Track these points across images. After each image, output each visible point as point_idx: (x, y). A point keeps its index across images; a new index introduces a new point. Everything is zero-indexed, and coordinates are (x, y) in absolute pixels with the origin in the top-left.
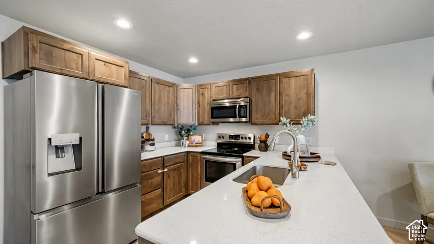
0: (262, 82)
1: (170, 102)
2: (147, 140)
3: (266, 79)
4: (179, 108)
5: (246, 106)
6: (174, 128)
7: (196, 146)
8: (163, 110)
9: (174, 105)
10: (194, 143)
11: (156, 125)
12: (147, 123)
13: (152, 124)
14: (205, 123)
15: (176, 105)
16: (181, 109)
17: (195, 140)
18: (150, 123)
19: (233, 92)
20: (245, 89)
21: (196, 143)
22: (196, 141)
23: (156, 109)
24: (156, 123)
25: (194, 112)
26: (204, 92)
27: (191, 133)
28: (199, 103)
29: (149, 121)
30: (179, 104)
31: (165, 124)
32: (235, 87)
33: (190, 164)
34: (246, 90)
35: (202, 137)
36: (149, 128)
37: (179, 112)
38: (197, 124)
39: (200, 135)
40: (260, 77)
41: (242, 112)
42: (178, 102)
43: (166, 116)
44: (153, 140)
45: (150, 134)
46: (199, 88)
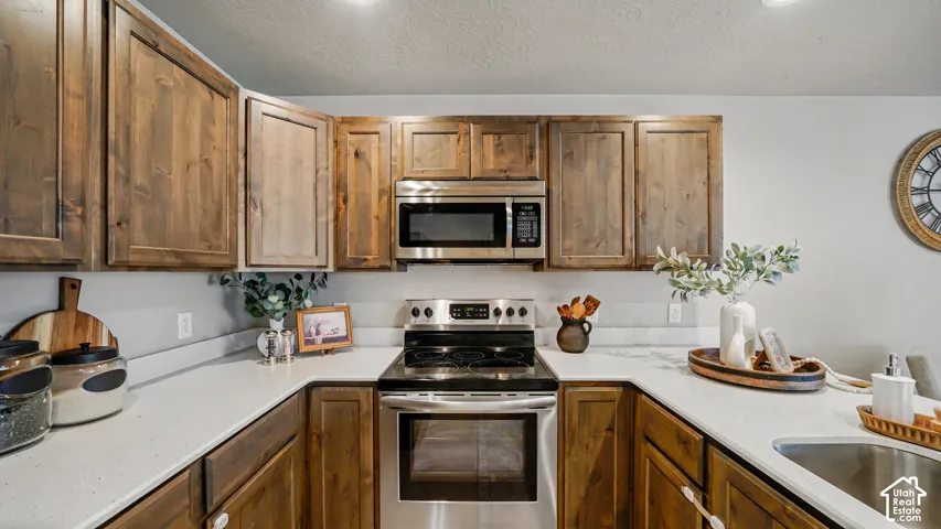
0: (582, 136)
1: (215, 159)
2: (64, 358)
3: (595, 126)
4: (254, 193)
5: (537, 207)
6: (224, 282)
7: (327, 352)
8: (177, 194)
9: (231, 182)
10: (319, 339)
11: (132, 268)
12: (64, 254)
13: (106, 264)
14: (371, 264)
15: (241, 180)
16: (268, 204)
17: (322, 328)
18: (94, 255)
19: (483, 158)
20: (526, 152)
21: (325, 341)
22: (326, 331)
23: (139, 178)
24: (133, 259)
25: (322, 219)
26: (363, 149)
27: (308, 303)
28: (340, 186)
29: (84, 249)
30: (254, 180)
31: (188, 265)
32: (489, 140)
33: (319, 436)
34: (532, 157)
35: (348, 316)
36: (76, 285)
37: (256, 214)
38: (330, 269)
39: (338, 309)
40: (575, 119)
41: (524, 227)
42: (253, 170)
43: (195, 229)
44: (110, 354)
45: (83, 319)
46: (345, 128)
